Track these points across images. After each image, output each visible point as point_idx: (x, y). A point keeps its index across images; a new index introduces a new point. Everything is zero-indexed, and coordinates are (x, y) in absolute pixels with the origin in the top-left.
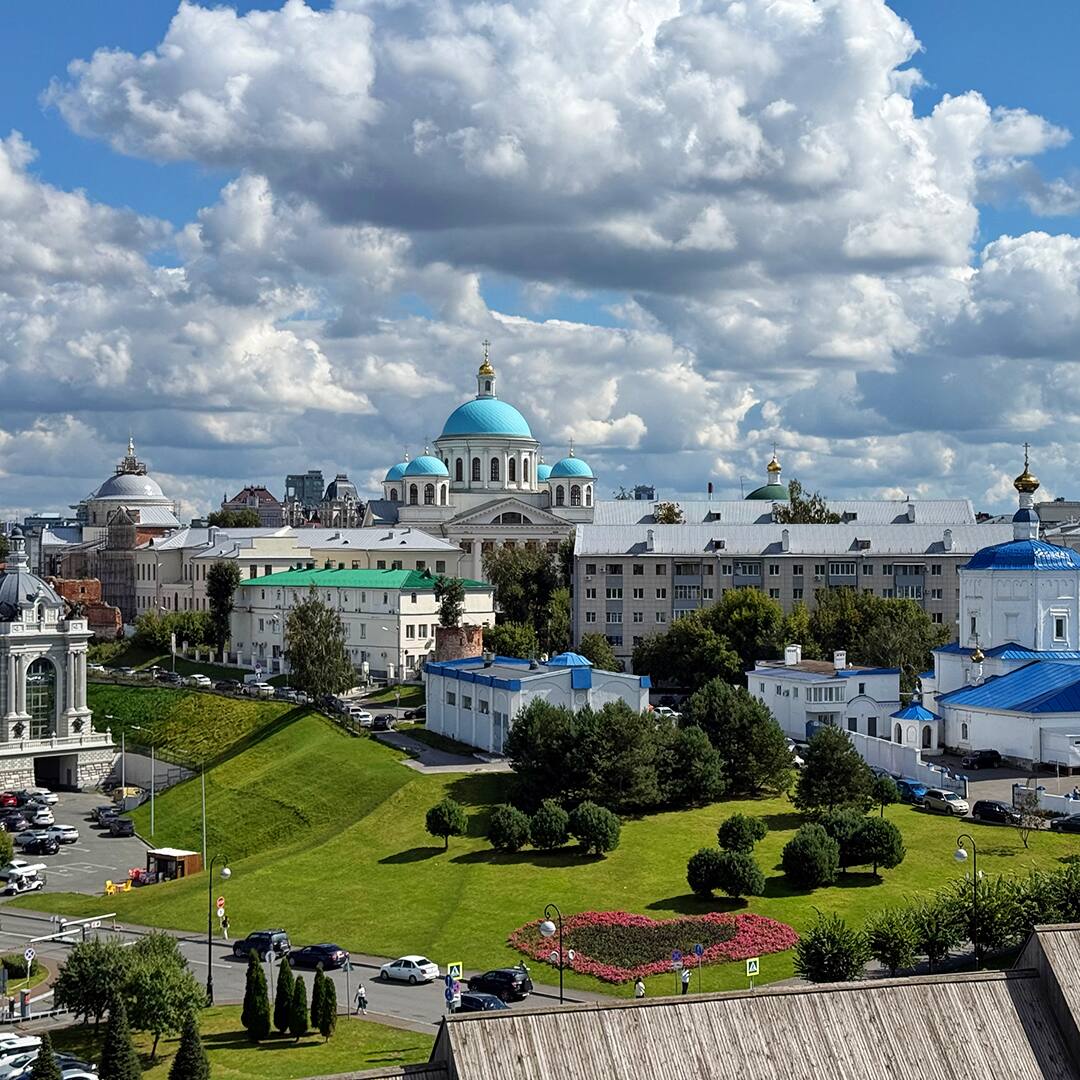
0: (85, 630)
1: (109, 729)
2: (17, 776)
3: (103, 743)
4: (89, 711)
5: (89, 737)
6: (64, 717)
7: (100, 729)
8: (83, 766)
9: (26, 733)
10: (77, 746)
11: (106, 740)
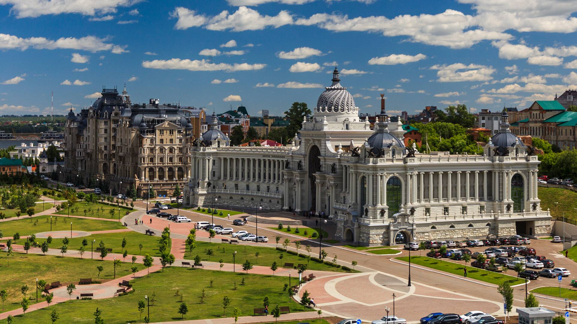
0: (537, 161)
1: (549, 209)
2: (508, 230)
3: (546, 216)
4: (539, 200)
5: (540, 213)
6: (528, 203)
7: (544, 209)
8: (538, 227)
9: (512, 209)
10: (534, 217)
11: (548, 214)
